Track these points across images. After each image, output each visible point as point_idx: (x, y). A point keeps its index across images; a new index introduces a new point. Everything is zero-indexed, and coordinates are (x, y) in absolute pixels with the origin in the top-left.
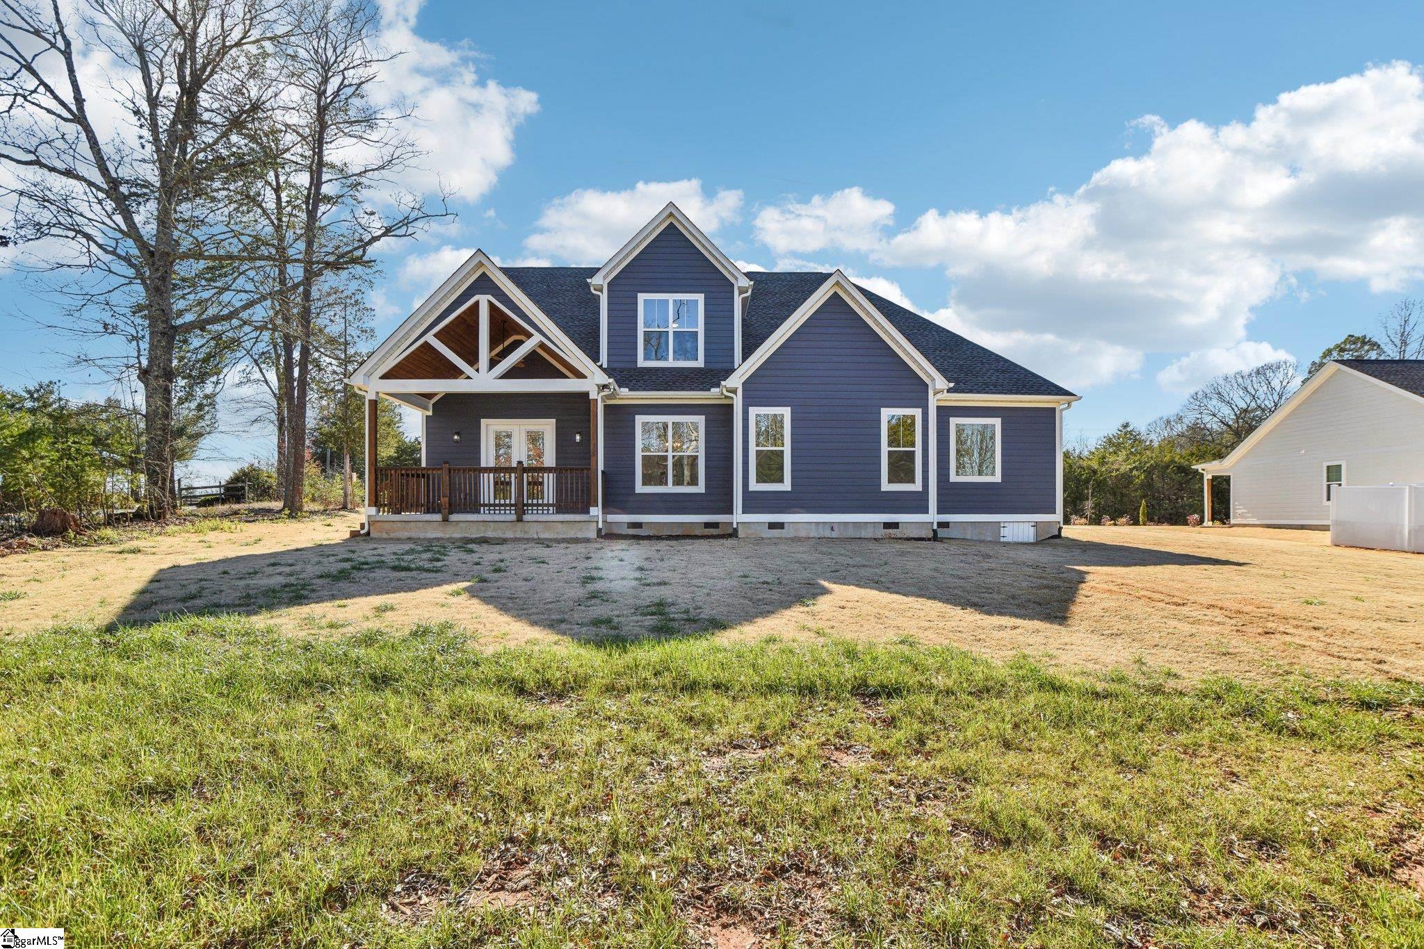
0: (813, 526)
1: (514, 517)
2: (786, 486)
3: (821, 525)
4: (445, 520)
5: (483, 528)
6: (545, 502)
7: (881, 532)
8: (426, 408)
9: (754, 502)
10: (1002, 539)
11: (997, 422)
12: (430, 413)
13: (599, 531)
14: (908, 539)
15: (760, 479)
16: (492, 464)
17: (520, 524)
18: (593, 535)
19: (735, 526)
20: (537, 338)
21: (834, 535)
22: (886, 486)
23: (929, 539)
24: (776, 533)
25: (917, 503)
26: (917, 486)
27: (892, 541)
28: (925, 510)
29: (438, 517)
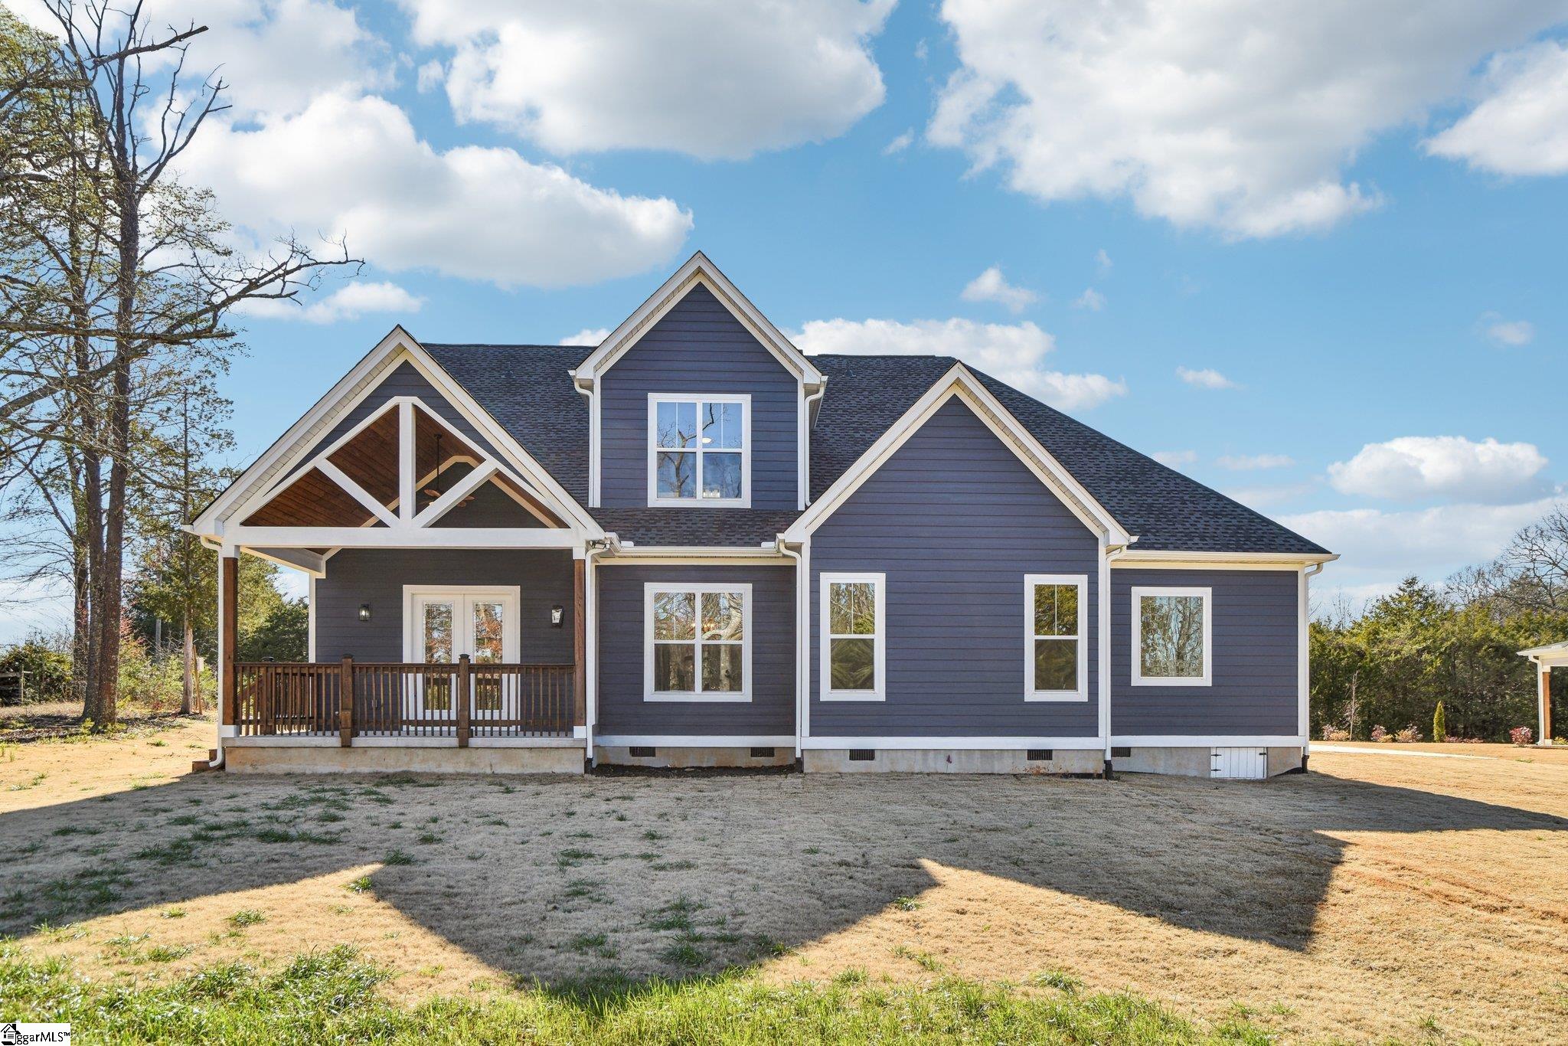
0: (919, 756)
1: (454, 741)
2: (878, 693)
3: (931, 754)
4: (346, 745)
5: (406, 759)
6: (504, 717)
7: (1024, 765)
8: (316, 568)
9: (827, 719)
10: (1213, 775)
11: (1206, 593)
12: (322, 575)
13: (588, 762)
14: (1066, 776)
15: (837, 683)
16: (421, 658)
17: (464, 752)
18: (579, 769)
19: (798, 755)
20: (490, 465)
21: (952, 768)
22: (1032, 694)
23: (1099, 776)
24: (861, 765)
25: (1081, 720)
26: (1081, 694)
27: (1042, 778)
28: (1093, 732)
29: (333, 740)
